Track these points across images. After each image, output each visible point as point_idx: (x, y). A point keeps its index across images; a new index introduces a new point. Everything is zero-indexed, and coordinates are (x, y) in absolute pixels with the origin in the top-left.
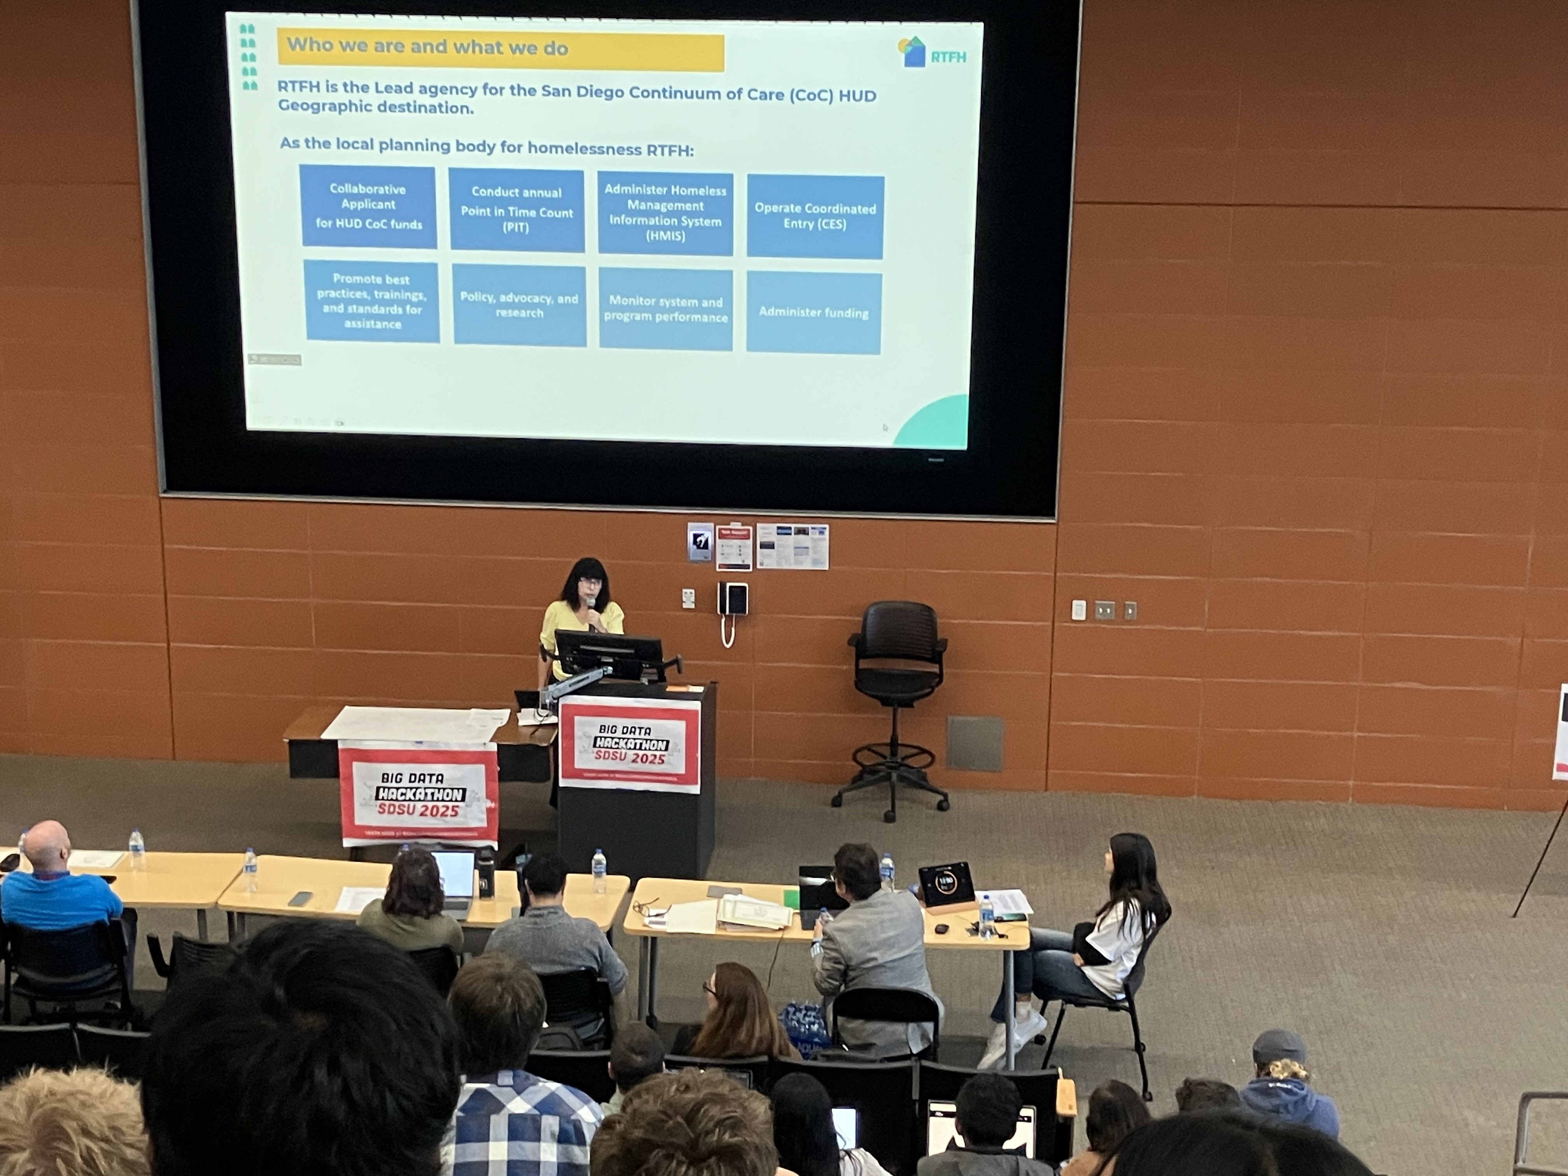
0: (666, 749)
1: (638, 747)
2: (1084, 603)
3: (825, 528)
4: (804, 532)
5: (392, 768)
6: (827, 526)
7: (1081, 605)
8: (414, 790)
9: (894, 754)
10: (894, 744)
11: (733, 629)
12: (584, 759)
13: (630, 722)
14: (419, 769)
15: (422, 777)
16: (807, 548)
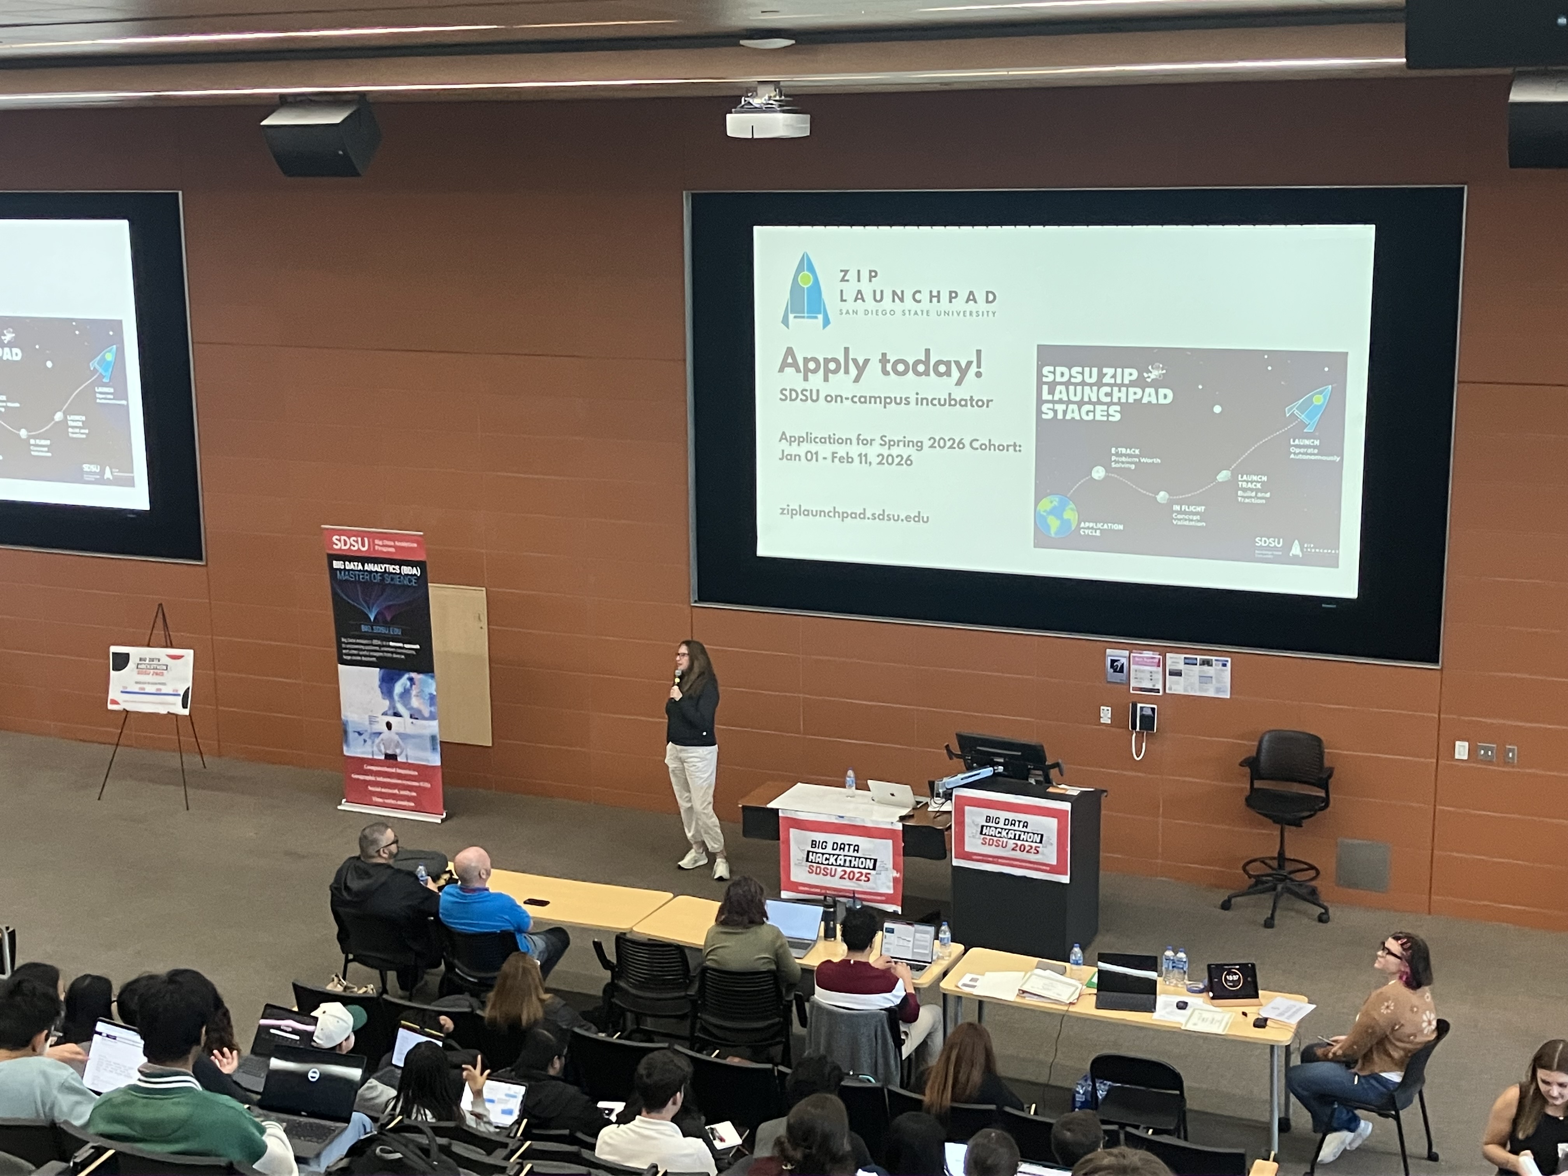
0: (1041, 842)
1: (1017, 838)
2: (1466, 744)
3: (1227, 661)
4: (1208, 663)
5: (819, 837)
6: (1229, 659)
7: (1464, 746)
8: (836, 856)
9: (1281, 867)
10: (1281, 857)
11: (1144, 745)
12: (973, 844)
13: (1011, 816)
14: (841, 839)
15: (842, 846)
16: (1211, 677)
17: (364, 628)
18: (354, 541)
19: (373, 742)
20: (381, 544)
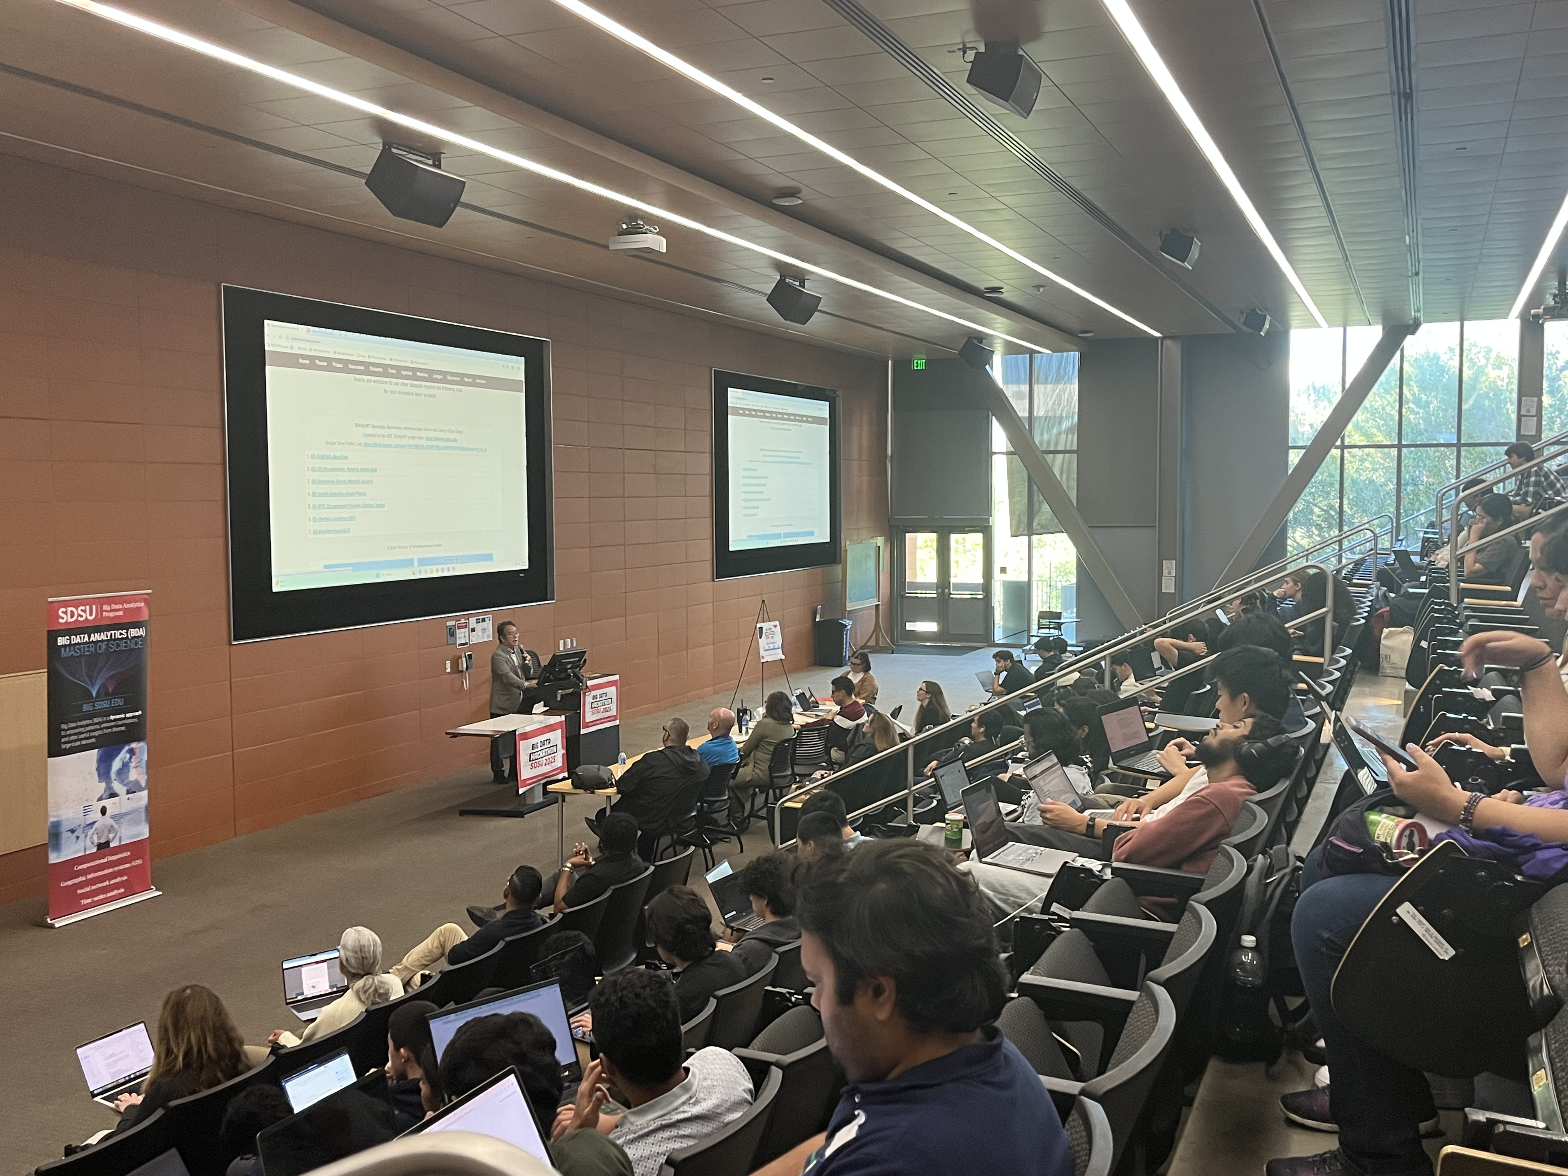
4: (484, 620)
5: (534, 740)
6: (490, 616)
11: (467, 680)
12: (589, 717)
16: (485, 629)
17: (86, 708)
18: (82, 610)
19: (86, 836)
20: (109, 609)
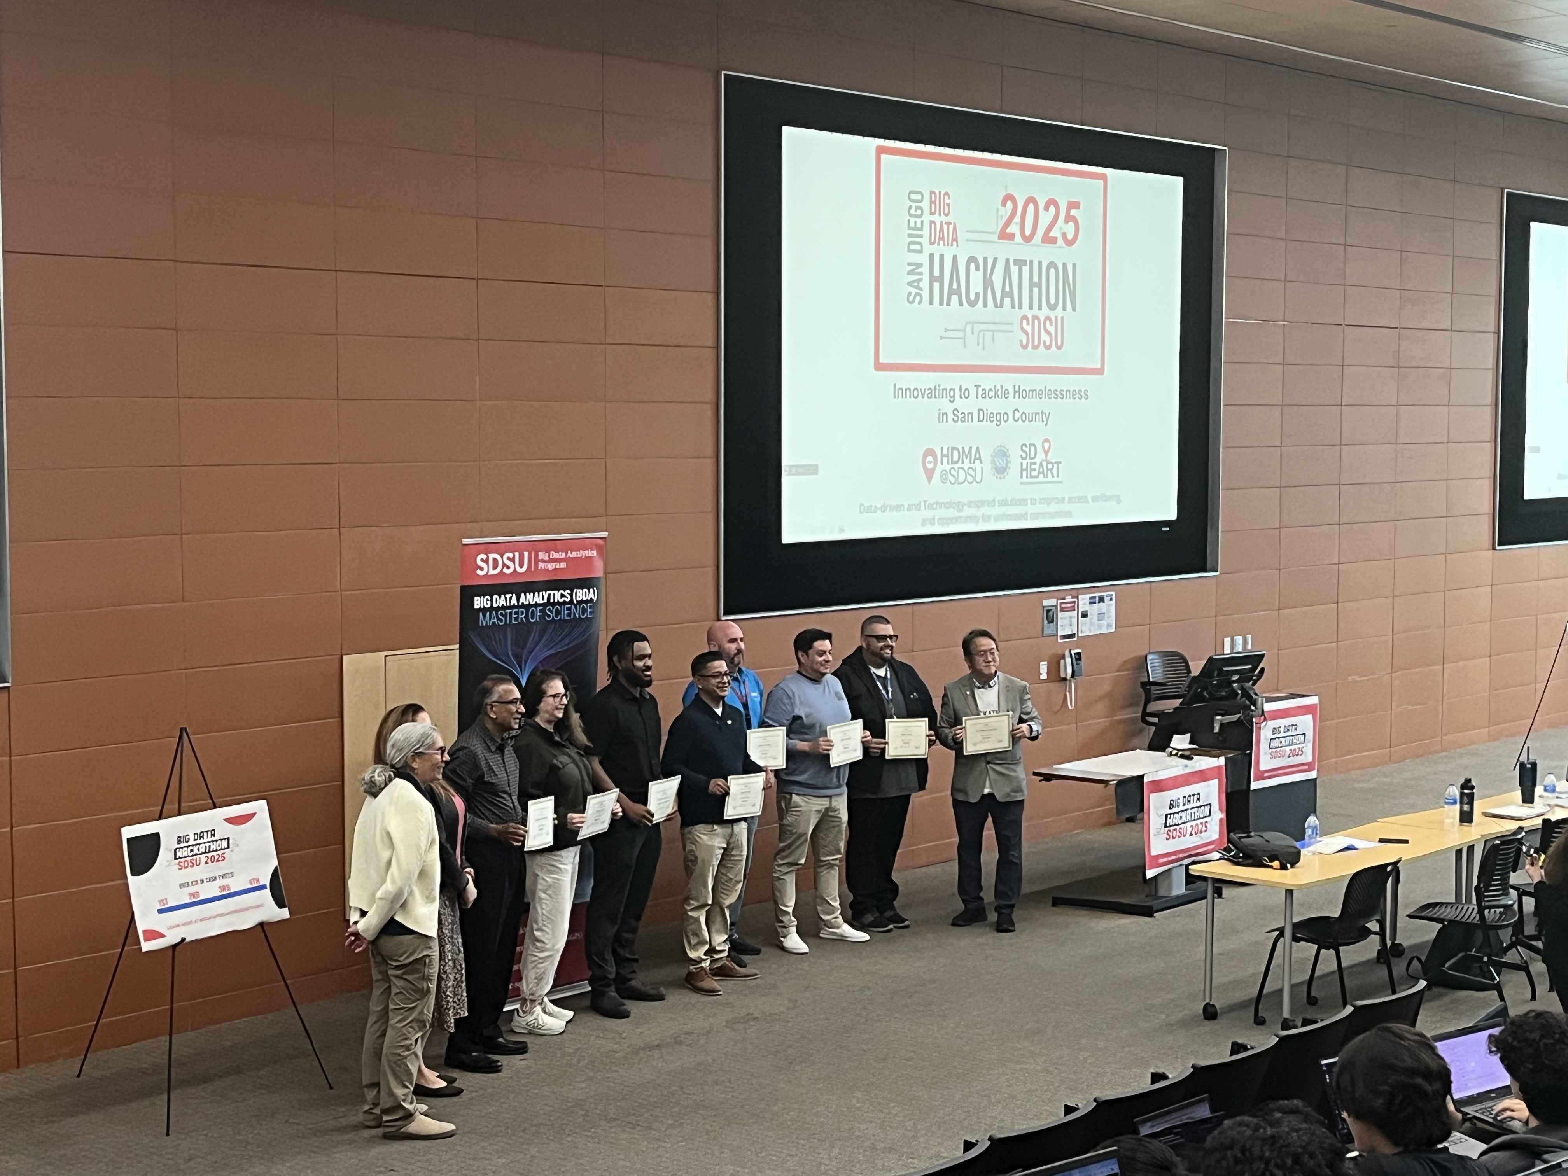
2: (1229, 639)
4: (1102, 599)
6: (1113, 593)
8: (1186, 812)
12: (1265, 761)
14: (1188, 791)
15: (1189, 799)
16: (1104, 613)
18: (508, 558)
20: (547, 558)
